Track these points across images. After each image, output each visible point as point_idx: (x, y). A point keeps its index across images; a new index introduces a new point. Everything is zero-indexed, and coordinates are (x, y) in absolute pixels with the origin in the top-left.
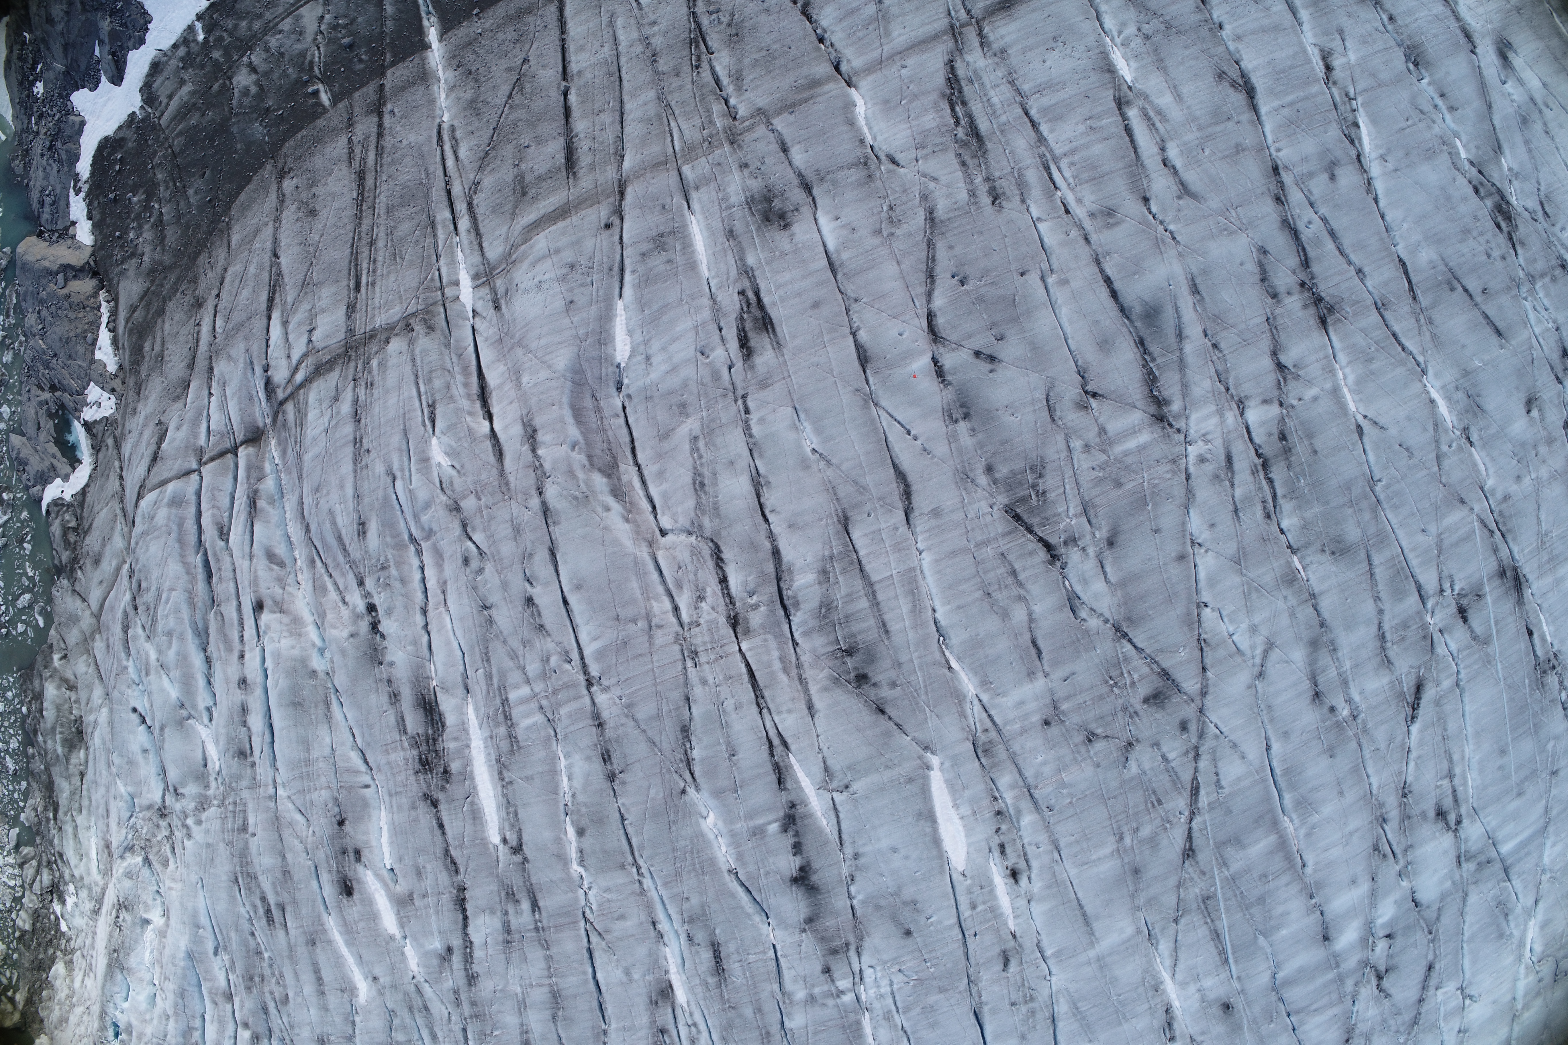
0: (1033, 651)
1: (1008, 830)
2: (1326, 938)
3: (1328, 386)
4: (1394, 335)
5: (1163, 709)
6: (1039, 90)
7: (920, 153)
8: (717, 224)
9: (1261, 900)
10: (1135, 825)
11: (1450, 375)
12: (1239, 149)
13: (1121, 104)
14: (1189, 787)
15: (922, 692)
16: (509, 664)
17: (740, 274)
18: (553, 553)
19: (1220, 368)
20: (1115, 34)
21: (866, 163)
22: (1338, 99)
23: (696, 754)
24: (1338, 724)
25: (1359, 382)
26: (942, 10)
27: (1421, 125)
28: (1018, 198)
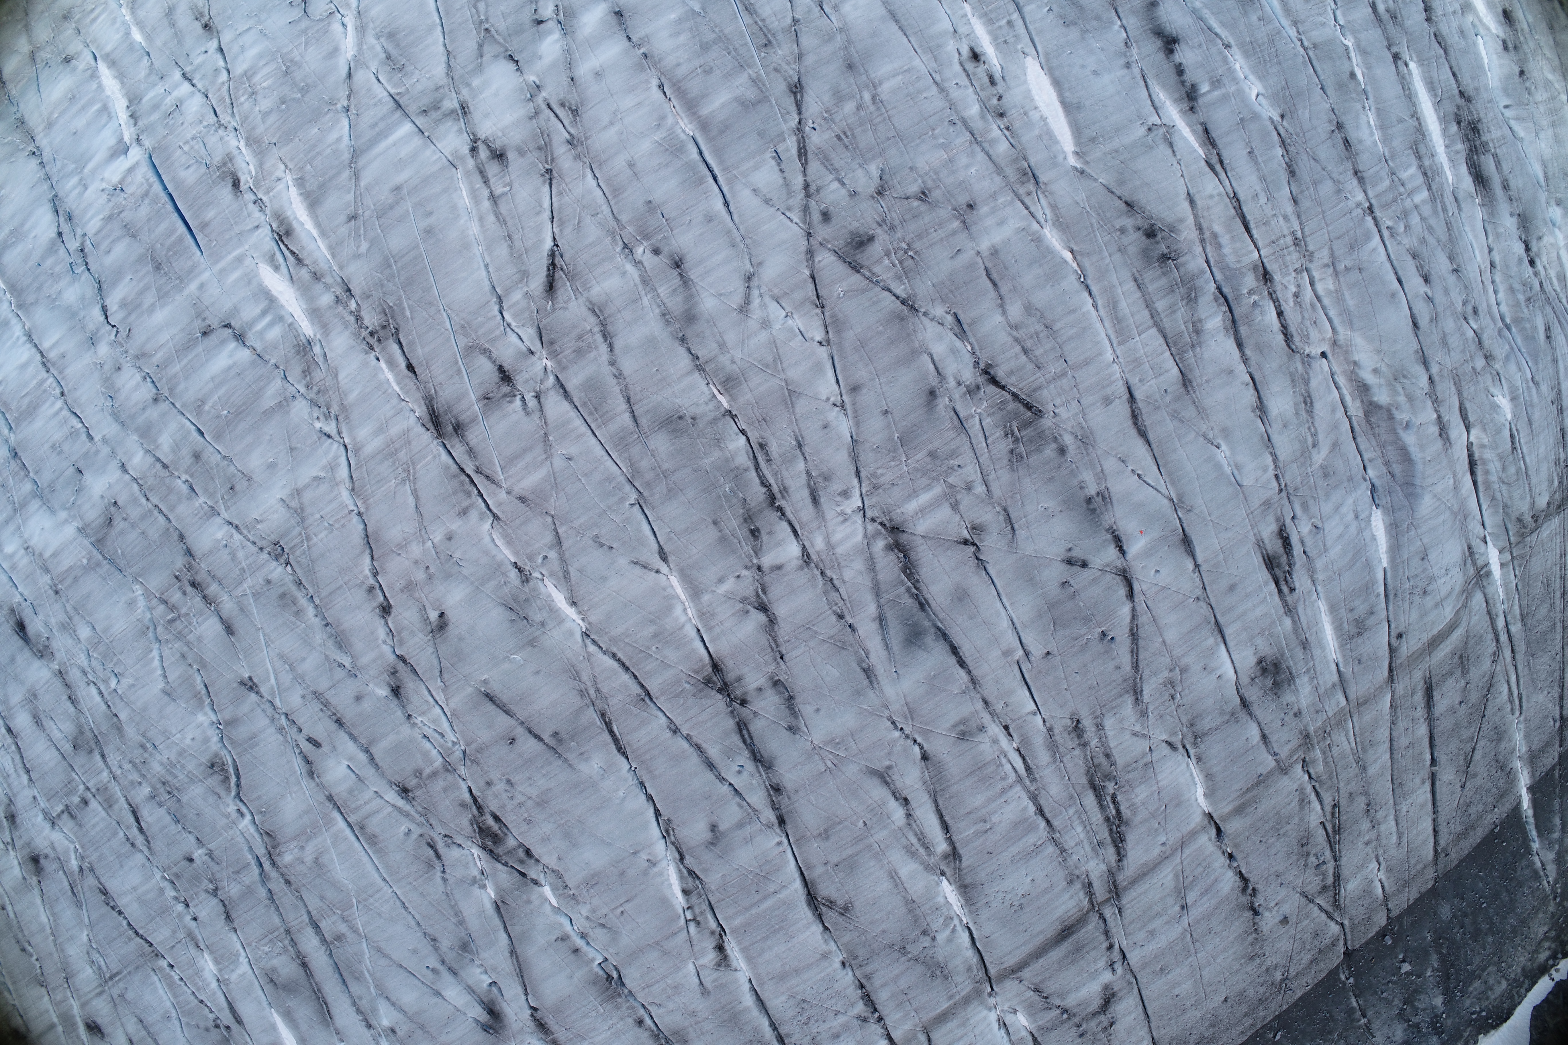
0: (995, 276)
1: (990, 99)
2: (619, 14)
3: (706, 598)
4: (627, 669)
5: (852, 233)
6: (1037, 848)
7: (1148, 759)
8: (1317, 652)
9: (705, 47)
10: (862, 113)
11: (553, 637)
12: (825, 835)
13: (954, 855)
14: (810, 156)
15: (1096, 226)
16: (1432, 221)
17: (1296, 608)
18: (1415, 325)
19: (834, 595)
20: (959, 928)
21: (1196, 738)
22: (710, 916)
23: (1280, 151)
24: (647, 237)
25: (669, 608)
26: (1127, 912)
27: (605, 911)
28: (1056, 731)
